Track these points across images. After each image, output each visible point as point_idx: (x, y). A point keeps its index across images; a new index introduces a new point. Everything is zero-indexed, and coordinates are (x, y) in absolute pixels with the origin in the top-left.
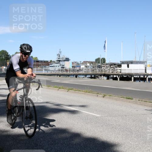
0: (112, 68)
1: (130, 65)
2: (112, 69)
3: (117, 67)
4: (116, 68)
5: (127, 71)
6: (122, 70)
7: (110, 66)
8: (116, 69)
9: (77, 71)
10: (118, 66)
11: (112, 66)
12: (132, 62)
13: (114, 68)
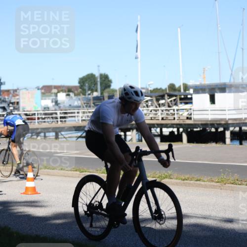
0: (163, 105)
1: (218, 96)
2: (163, 108)
3: (179, 101)
4: (176, 104)
5: (209, 112)
6: (195, 112)
7: (158, 100)
8: (175, 108)
9: (61, 118)
10: (181, 99)
11: (162, 102)
12: (223, 89)
13: (169, 106)
